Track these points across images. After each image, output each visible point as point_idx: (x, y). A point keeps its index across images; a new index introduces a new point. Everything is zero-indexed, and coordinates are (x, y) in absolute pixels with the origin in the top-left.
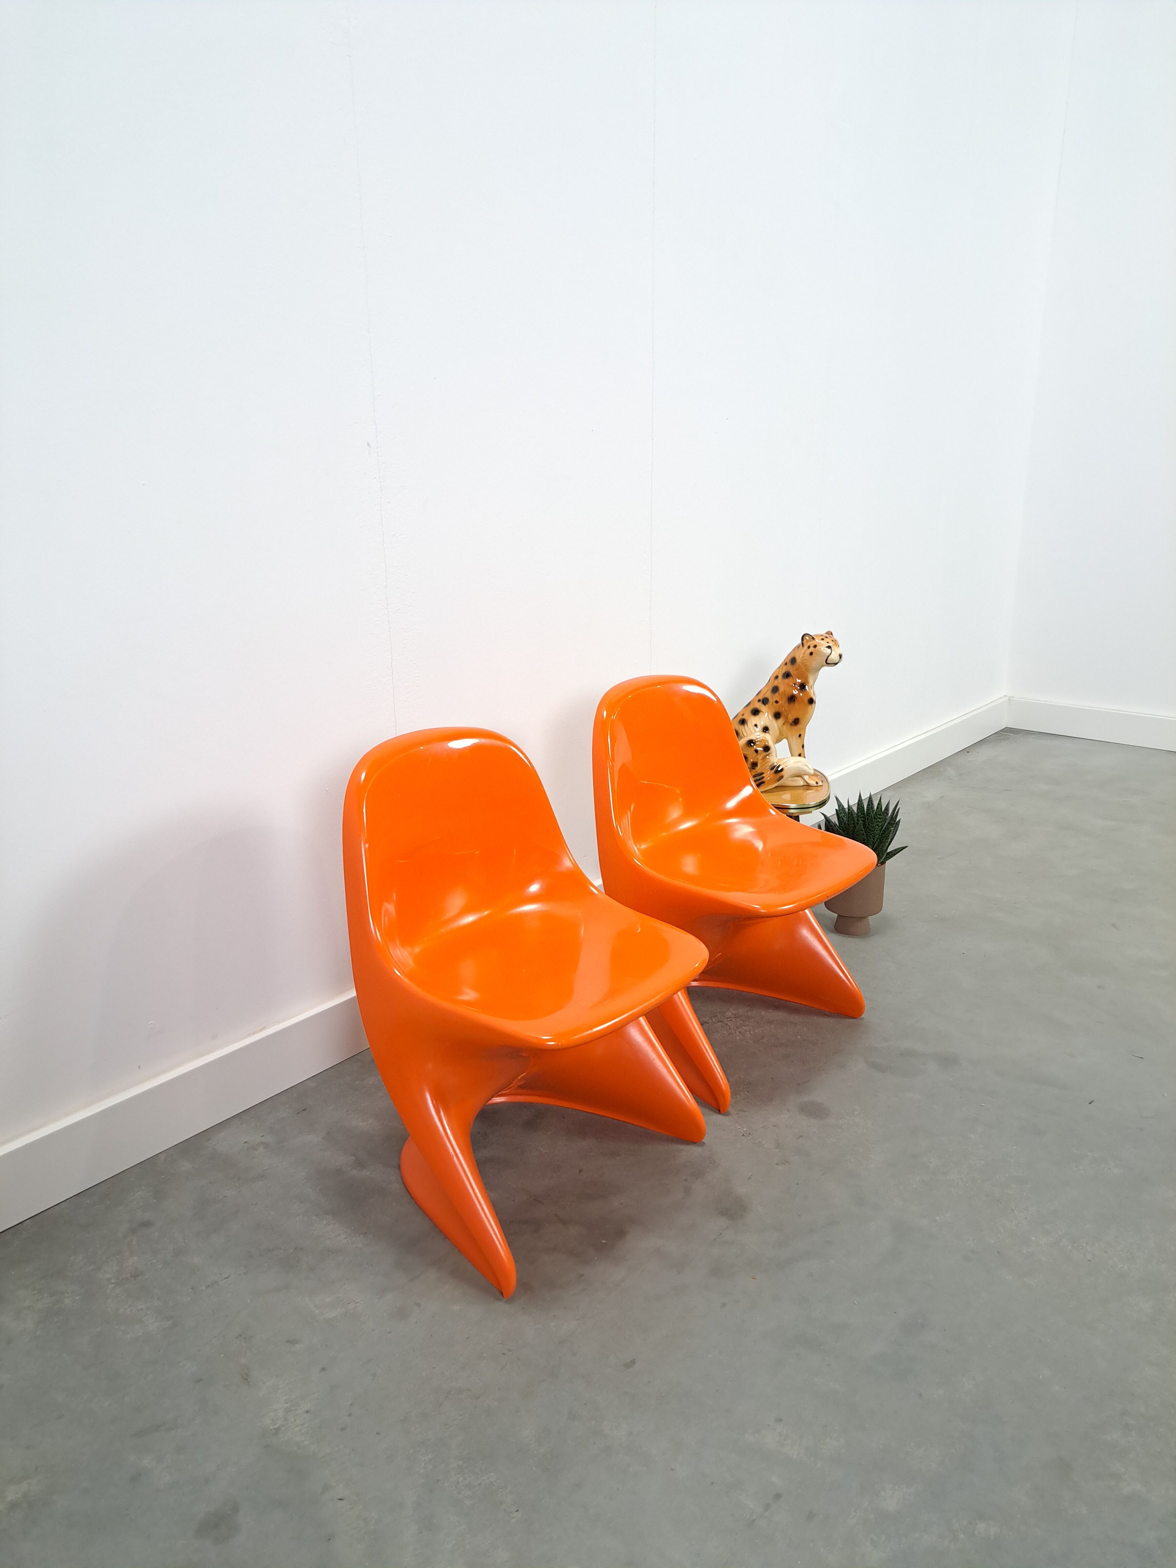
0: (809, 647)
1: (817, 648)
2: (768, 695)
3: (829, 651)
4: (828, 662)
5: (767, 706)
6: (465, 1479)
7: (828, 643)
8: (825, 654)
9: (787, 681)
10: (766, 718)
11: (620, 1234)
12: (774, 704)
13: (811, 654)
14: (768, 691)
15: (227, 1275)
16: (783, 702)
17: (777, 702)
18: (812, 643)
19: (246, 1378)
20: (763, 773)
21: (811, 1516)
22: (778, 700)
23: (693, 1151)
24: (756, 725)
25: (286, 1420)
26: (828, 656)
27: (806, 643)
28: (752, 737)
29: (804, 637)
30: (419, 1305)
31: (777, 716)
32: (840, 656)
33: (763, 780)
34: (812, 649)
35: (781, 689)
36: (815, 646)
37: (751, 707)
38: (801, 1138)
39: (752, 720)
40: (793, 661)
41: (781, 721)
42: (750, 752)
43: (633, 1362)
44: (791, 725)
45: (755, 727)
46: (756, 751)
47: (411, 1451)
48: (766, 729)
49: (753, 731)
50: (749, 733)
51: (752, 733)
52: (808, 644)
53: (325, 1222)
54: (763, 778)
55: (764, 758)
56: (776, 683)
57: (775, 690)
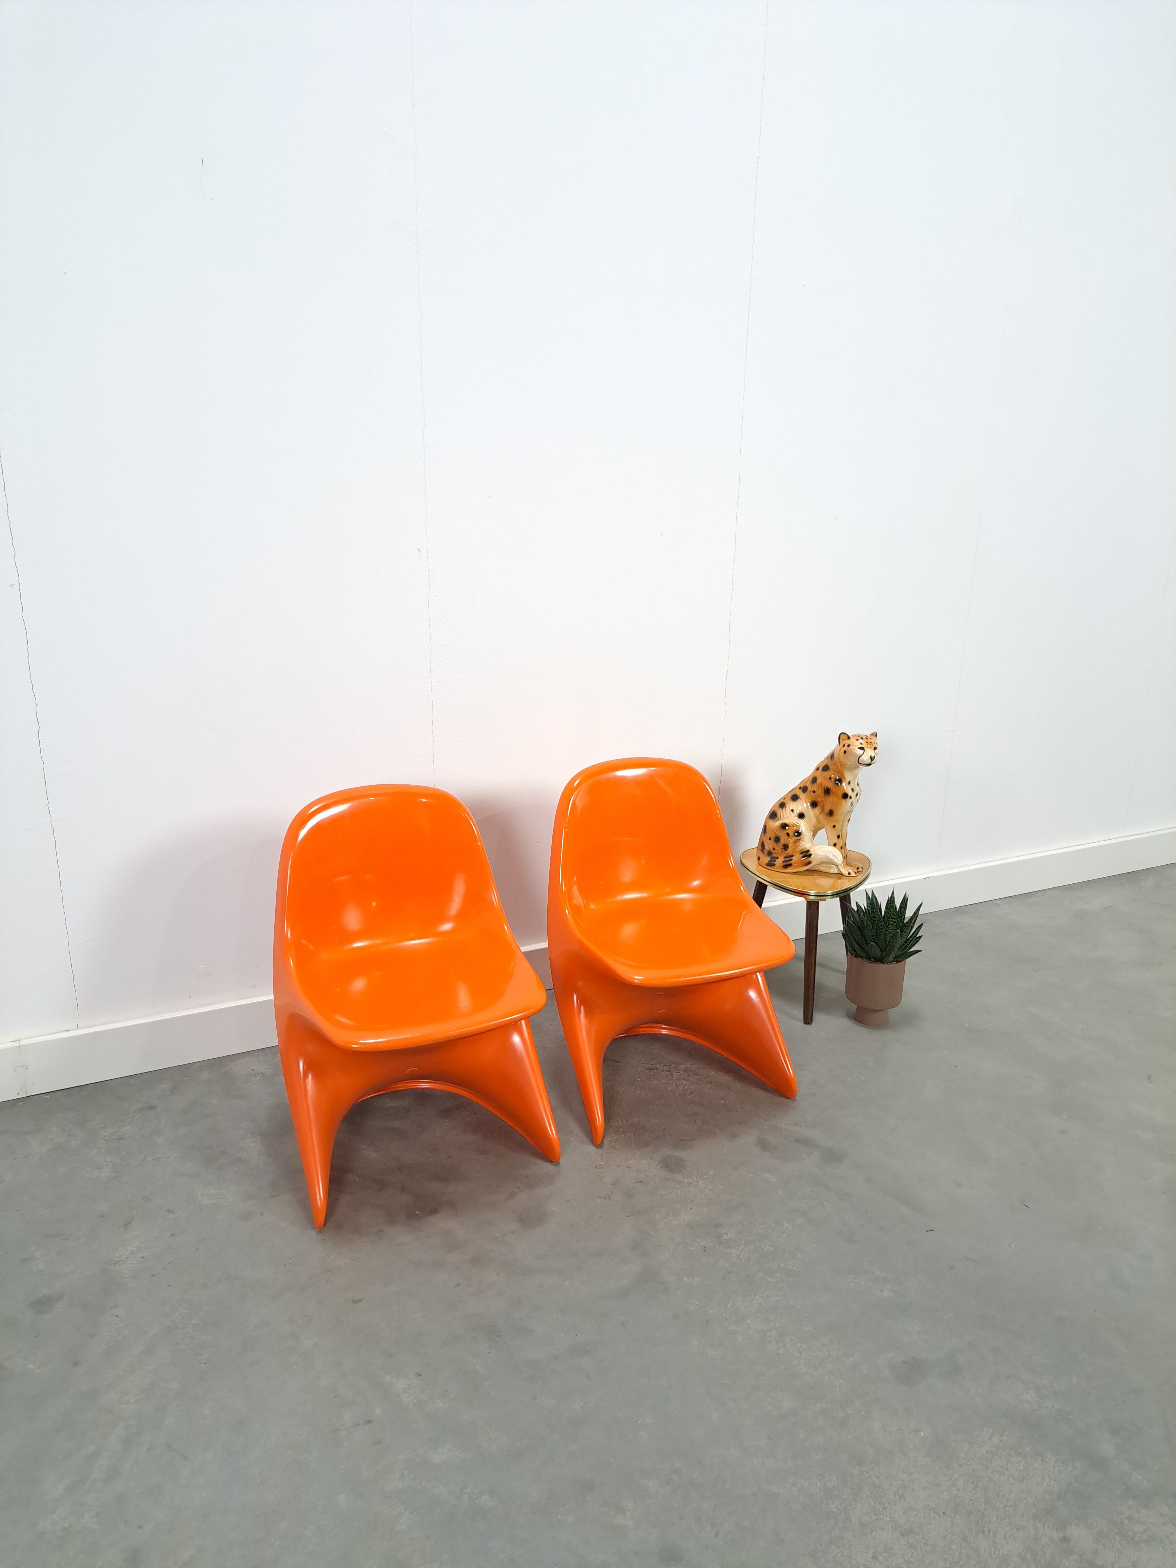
0: (844, 746)
1: (850, 747)
2: (808, 784)
3: (862, 751)
4: (859, 762)
5: (806, 794)
6: (193, 1333)
7: (861, 744)
8: (856, 754)
9: (826, 774)
10: (803, 805)
11: (434, 1211)
12: (812, 793)
13: (845, 752)
14: (808, 780)
15: (169, 1156)
16: (820, 792)
17: (814, 792)
18: (847, 742)
19: (127, 1224)
20: (793, 856)
21: (378, 1443)
22: (815, 790)
23: (548, 1167)
24: (792, 811)
25: (128, 1257)
26: (861, 756)
27: (842, 741)
28: (786, 821)
29: (841, 736)
30: (262, 1214)
31: (814, 804)
32: (872, 759)
33: (792, 862)
34: (846, 748)
35: (819, 781)
36: (849, 746)
37: (792, 794)
38: (640, 1183)
39: (791, 805)
40: (832, 756)
41: (817, 810)
42: (782, 834)
43: (360, 1301)
44: (827, 814)
45: (791, 812)
46: (788, 834)
47: (179, 1304)
48: (801, 816)
49: (789, 815)
50: (785, 816)
51: (787, 817)
52: (844, 742)
53: (255, 1139)
54: (791, 860)
55: (796, 842)
56: (816, 775)
57: (814, 780)
